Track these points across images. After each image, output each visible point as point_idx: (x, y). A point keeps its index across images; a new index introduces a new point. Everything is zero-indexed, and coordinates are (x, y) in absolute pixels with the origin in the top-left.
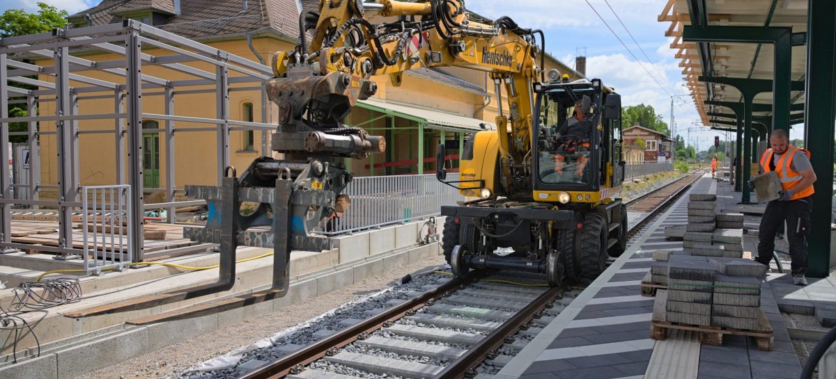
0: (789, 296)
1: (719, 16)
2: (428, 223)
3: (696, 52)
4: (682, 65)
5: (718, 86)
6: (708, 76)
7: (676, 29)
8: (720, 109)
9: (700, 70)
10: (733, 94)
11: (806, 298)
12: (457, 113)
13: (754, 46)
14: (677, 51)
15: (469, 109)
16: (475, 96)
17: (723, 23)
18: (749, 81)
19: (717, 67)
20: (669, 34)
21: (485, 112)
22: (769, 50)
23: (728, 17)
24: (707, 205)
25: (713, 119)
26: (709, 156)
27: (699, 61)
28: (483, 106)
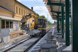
0: (63, 50)
1: (53, 1)
2: (1, 39)
3: (50, 7)
4: (48, 9)
5: (54, 13)
6: (52, 11)
7: (46, 3)
8: (55, 17)
9: (51, 10)
10: (56, 14)
11: (66, 50)
12: (9, 17)
13: (59, 6)
14: (47, 7)
15: (12, 16)
16: (13, 13)
17: (53, 2)
18: (58, 12)
19: (53, 10)
20: (45, 4)
21: (15, 17)
22: (61, 7)
23: (54, 1)
24: (50, 34)
25: (54, 18)
26: (54, 24)
27: (50, 9)
28: (14, 15)
